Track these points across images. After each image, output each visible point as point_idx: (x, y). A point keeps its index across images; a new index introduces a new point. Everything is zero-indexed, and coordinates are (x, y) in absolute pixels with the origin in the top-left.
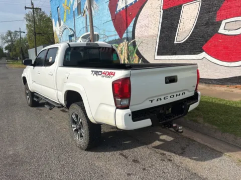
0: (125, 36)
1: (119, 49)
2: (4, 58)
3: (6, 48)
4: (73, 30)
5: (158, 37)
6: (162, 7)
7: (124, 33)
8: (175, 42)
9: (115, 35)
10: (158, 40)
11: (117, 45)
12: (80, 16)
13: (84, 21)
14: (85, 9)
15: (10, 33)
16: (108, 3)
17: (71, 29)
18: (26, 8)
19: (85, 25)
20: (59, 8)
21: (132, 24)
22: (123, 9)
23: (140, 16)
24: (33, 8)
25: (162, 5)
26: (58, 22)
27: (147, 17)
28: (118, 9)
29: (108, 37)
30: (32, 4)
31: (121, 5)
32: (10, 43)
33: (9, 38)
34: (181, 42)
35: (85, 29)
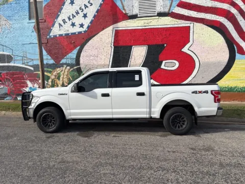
0: (63, 61)
1: (54, 74)
9: (47, 59)
11: (49, 70)
22: (61, 35)
23: (86, 46)
25: (113, 42)
27: (96, 49)
28: (52, 34)
29: (33, 60)
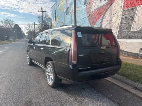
2: (25, 38)
3: (27, 33)
4: (63, 23)
5: (119, 27)
6: (122, 8)
7: (95, 24)
8: (131, 31)
10: (118, 29)
12: (68, 15)
13: (70, 18)
14: (71, 11)
15: (29, 25)
16: (85, 7)
17: (62, 22)
18: (38, 11)
19: (70, 20)
20: (56, 11)
21: (100, 19)
22: (95, 10)
24: (42, 11)
26: (55, 18)
28: (91, 10)
30: (42, 9)
31: (94, 8)
32: (29, 30)
33: (29, 28)
34: (135, 31)
35: (70, 22)
